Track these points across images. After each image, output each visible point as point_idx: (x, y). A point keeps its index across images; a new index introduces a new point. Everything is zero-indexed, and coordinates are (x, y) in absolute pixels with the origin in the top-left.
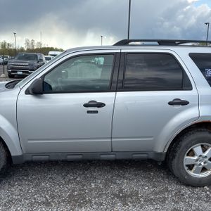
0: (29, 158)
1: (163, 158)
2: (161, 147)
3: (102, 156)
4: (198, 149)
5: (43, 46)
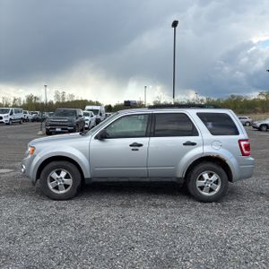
1: (182, 181)
2: (180, 174)
4: (206, 176)
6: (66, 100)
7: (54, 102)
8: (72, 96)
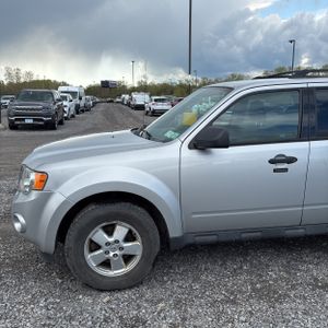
0: (190, 240)
3: (287, 232)
5: (35, 78)
6: (22, 80)
7: (5, 83)
8: (29, 74)
